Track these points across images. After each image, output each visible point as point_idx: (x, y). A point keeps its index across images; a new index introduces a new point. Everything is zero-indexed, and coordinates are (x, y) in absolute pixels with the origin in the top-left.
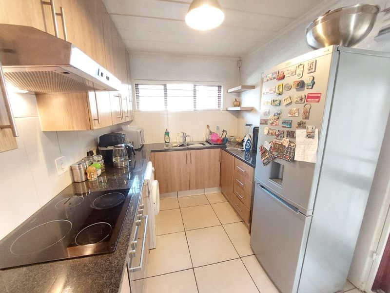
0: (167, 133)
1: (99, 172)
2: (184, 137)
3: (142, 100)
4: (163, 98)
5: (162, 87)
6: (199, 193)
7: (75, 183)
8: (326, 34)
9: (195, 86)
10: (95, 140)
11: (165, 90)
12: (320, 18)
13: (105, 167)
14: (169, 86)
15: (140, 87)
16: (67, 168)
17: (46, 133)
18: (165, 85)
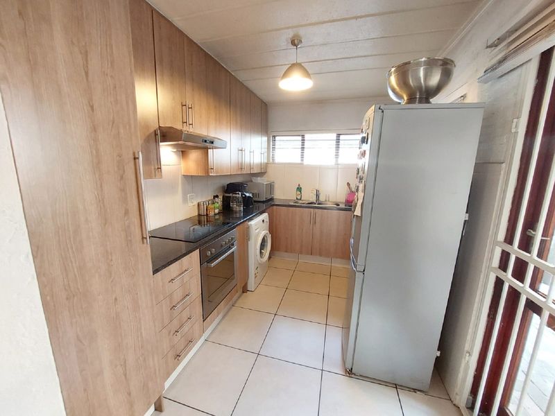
0: (299, 189)
1: (217, 211)
2: (317, 196)
3: (277, 152)
4: (300, 150)
5: (300, 138)
6: (325, 262)
7: (199, 215)
8: (399, 85)
9: (339, 135)
10: (223, 187)
11: (303, 140)
12: (393, 70)
13: (223, 208)
14: (307, 136)
15: (277, 138)
16: (195, 203)
17: (186, 177)
18: (303, 136)
